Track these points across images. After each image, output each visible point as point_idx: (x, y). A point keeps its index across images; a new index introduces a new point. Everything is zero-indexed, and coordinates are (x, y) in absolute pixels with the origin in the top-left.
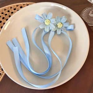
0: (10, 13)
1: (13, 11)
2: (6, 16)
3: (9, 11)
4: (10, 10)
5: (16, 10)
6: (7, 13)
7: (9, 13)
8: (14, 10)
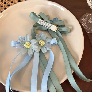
0: (7, 6)
1: (9, 4)
2: (2, 8)
3: (5, 3)
4: (7, 3)
5: (14, 3)
6: (3, 5)
7: (5, 5)
8: (11, 3)
